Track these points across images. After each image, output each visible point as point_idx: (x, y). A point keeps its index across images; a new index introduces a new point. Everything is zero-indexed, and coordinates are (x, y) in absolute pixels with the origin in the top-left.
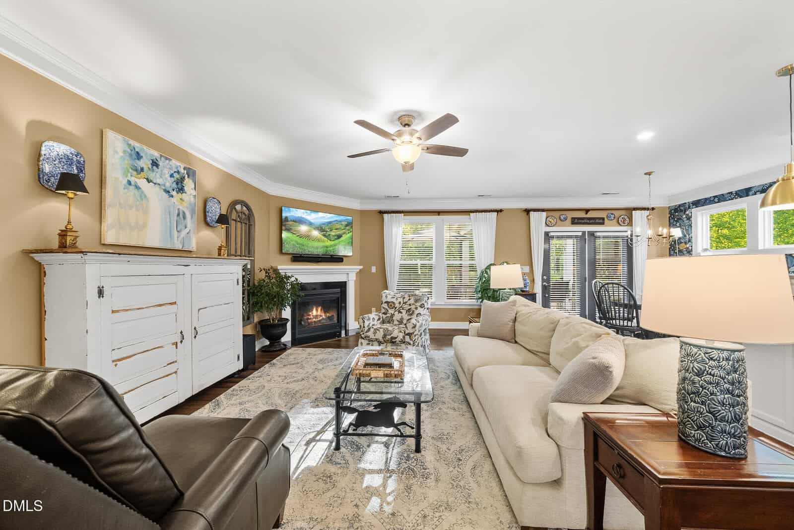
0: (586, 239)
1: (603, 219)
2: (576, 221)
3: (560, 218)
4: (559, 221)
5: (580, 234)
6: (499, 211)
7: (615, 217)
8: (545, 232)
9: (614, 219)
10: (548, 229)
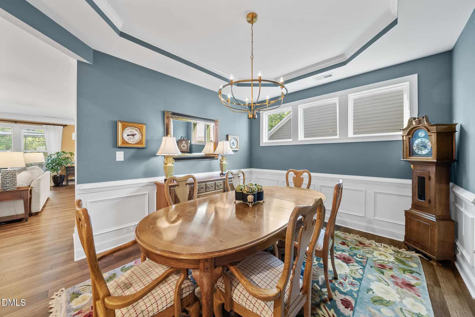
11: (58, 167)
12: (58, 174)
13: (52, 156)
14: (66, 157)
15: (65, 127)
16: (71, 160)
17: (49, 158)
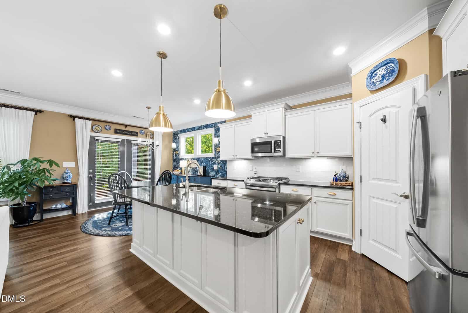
0: (125, 144)
1: (137, 133)
2: (118, 131)
3: (105, 127)
4: (104, 129)
5: (120, 140)
6: (37, 112)
7: (144, 133)
8: (91, 136)
9: (144, 134)
10: (94, 134)
11: (24, 188)
12: (23, 202)
13: (11, 166)
14: (41, 168)
15: (38, 113)
16: (50, 174)
17: (6, 170)
